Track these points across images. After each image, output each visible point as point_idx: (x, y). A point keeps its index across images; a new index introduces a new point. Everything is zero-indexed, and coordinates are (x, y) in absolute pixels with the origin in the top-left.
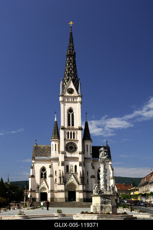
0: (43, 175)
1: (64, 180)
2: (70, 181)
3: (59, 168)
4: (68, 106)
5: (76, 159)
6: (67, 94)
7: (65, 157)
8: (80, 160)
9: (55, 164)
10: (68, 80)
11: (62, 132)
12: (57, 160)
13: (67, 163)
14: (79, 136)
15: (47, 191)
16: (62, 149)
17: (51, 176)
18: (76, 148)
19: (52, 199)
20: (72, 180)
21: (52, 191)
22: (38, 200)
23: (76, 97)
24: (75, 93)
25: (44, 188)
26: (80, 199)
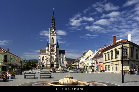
0: (43, 59)
1: (50, 61)
2: (52, 61)
3: (49, 57)
4: (52, 37)
6: (52, 33)
7: (51, 53)
8: (55, 54)
9: (47, 56)
10: (52, 28)
11: (50, 45)
12: (48, 54)
13: (51, 55)
14: (55, 46)
15: (44, 64)
16: (50, 51)
17: (46, 59)
18: (54, 51)
19: (46, 67)
20: (53, 61)
21: (46, 64)
22: (41, 67)
23: (54, 34)
24: (54, 33)
26: (55, 67)
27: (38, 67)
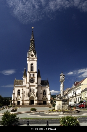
0: (19, 93)
1: (29, 95)
2: (31, 96)
3: (26, 90)
4: (31, 62)
5: (34, 86)
6: (31, 57)
7: (29, 85)
8: (36, 86)
9: (24, 88)
10: (31, 51)
11: (28, 74)
12: (25, 86)
13: (30, 88)
14: (36, 75)
15: (20, 100)
16: (28, 81)
17: (23, 94)
18: (34, 81)
19: (23, 104)
20: (32, 95)
21: (23, 100)
22: (16, 105)
23: (35, 58)
24: (34, 57)
25: (19, 99)
26: (36, 104)
27: (12, 104)
